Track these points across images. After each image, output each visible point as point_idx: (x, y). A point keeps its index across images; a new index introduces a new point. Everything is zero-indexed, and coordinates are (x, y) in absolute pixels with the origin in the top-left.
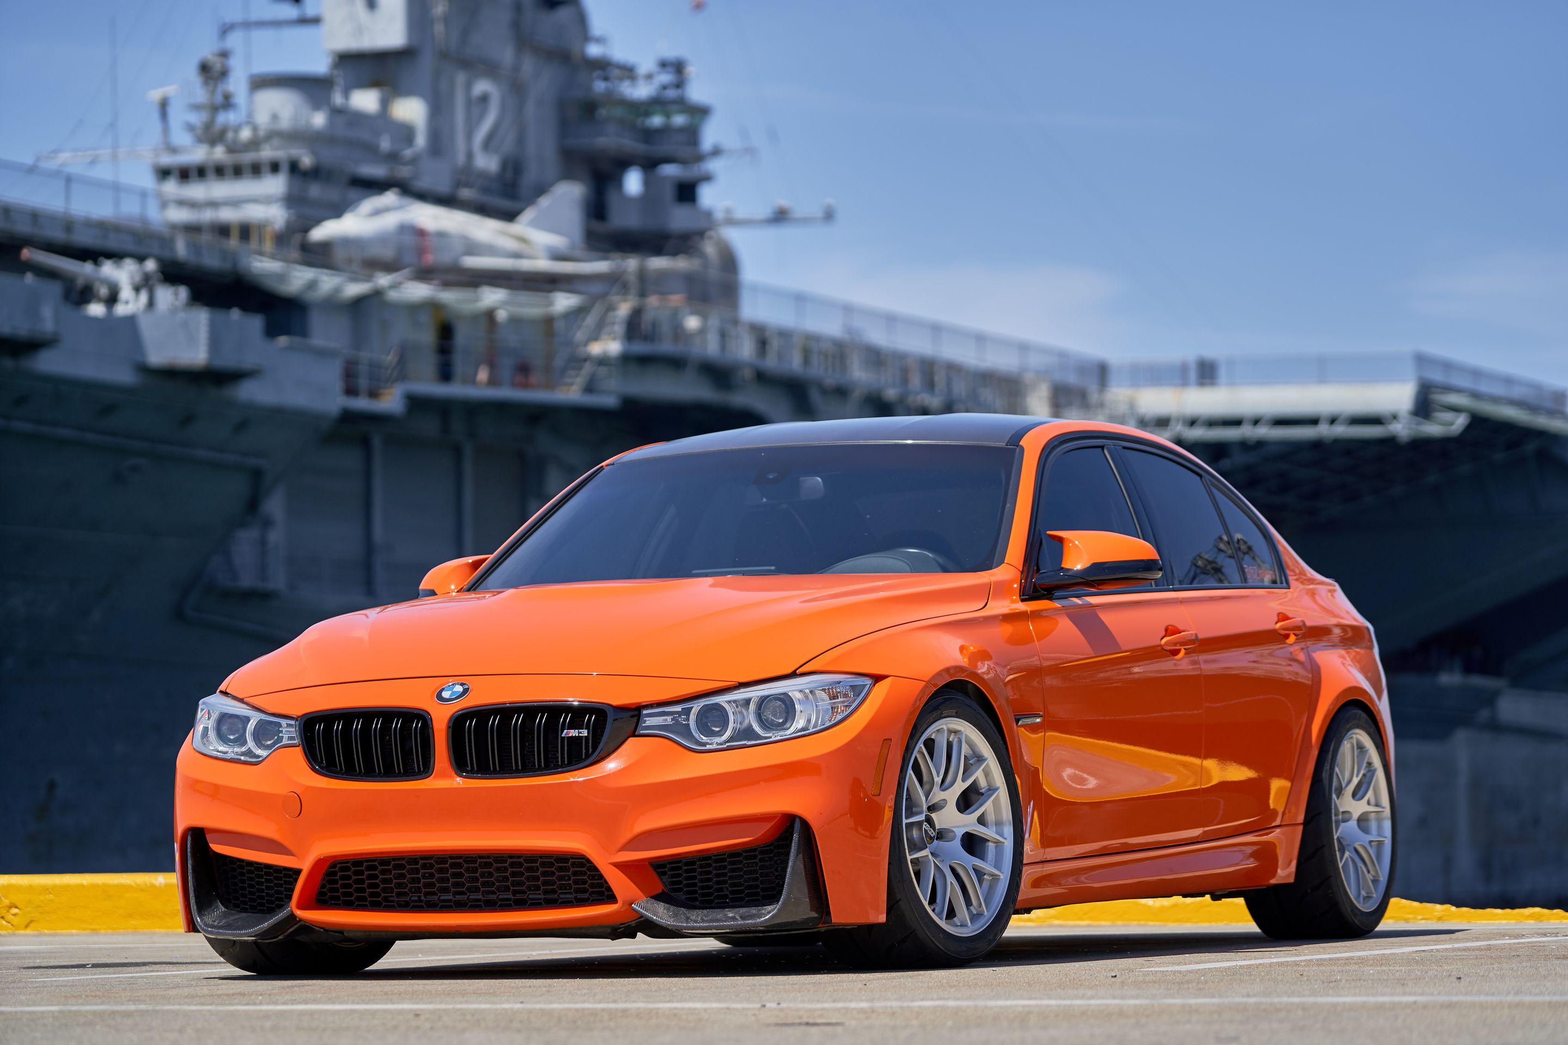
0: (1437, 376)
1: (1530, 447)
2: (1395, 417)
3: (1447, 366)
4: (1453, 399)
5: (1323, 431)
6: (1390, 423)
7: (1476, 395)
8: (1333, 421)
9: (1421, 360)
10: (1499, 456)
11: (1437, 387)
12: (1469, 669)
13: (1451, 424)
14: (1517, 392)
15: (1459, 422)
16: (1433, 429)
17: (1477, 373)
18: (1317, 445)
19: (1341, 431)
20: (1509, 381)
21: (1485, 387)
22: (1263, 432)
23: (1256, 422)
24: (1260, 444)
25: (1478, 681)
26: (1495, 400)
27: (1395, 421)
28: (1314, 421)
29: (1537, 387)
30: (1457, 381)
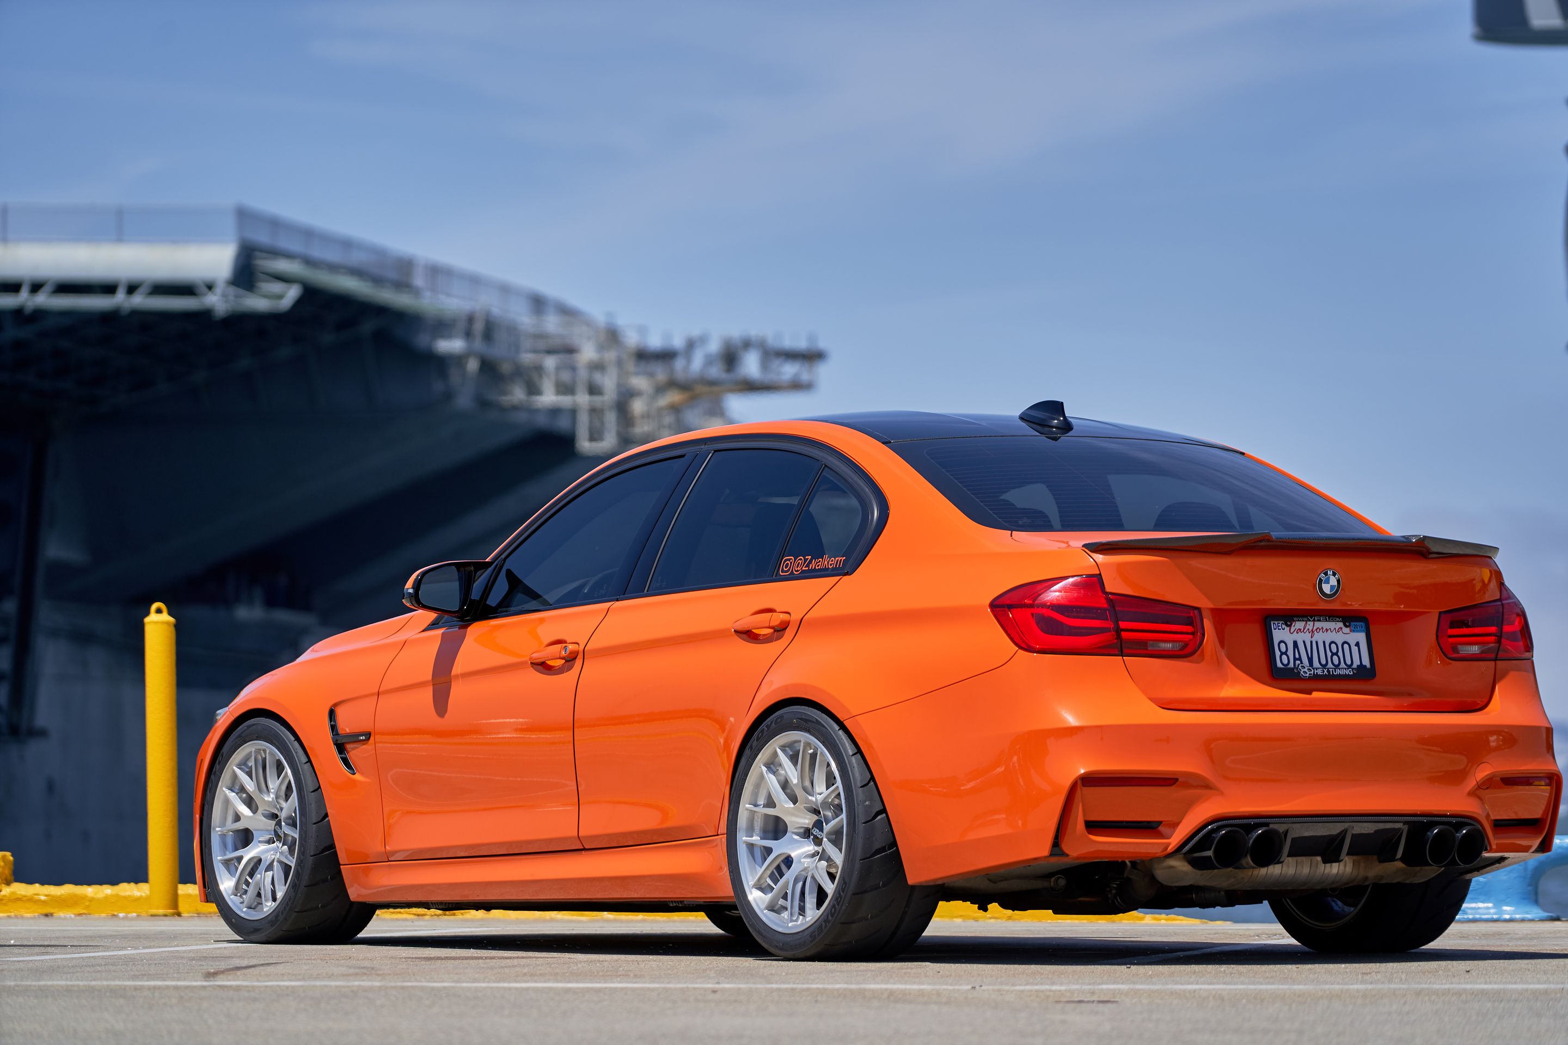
0: (262, 237)
1: (367, 327)
2: (210, 287)
3: (275, 224)
4: (282, 266)
5: (120, 299)
6: (205, 295)
7: (309, 262)
8: (132, 289)
9: (244, 215)
10: (327, 338)
11: (261, 251)
12: (271, 602)
13: (280, 297)
14: (357, 258)
15: (292, 293)
16: (257, 303)
17: (309, 234)
18: (110, 318)
19: (139, 301)
20: (347, 244)
21: (317, 252)
22: (43, 300)
23: (36, 287)
24: (39, 314)
25: (283, 616)
26: (333, 268)
27: (210, 293)
28: (109, 289)
29: (380, 253)
30: (284, 243)
